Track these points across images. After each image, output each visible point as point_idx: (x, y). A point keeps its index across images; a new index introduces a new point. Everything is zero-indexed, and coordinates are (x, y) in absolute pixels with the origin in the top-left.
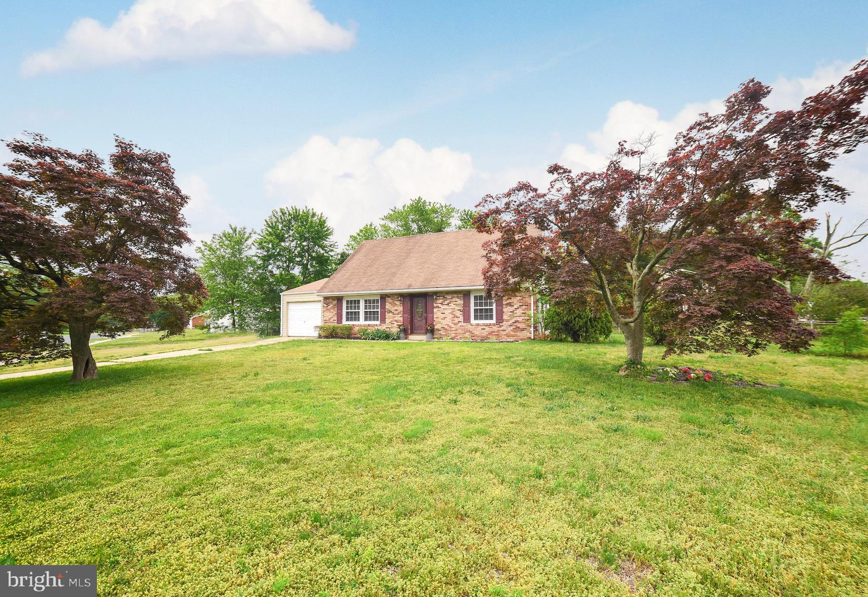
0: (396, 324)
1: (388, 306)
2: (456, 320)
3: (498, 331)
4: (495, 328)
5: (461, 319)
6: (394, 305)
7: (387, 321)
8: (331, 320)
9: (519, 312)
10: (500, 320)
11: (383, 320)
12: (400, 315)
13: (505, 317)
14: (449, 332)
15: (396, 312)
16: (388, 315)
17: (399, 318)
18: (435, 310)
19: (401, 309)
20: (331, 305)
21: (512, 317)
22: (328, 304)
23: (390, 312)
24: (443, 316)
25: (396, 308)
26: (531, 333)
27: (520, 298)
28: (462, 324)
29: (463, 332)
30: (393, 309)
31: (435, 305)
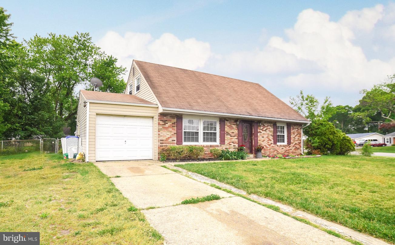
0: (233, 144)
1: (227, 129)
2: (270, 142)
3: (289, 150)
4: (288, 148)
5: (272, 142)
6: (232, 128)
7: (226, 142)
8: (170, 140)
9: (297, 138)
10: (289, 143)
11: (222, 141)
12: (236, 137)
13: (292, 141)
14: (266, 151)
15: (233, 135)
16: (227, 137)
17: (235, 139)
18: (259, 134)
19: (236, 132)
20: (169, 124)
21: (294, 141)
22: (165, 122)
23: (228, 134)
24: (263, 139)
25: (232, 131)
26: (301, 151)
27: (297, 129)
28: (273, 145)
29: (273, 151)
30: (230, 131)
31: (258, 130)
